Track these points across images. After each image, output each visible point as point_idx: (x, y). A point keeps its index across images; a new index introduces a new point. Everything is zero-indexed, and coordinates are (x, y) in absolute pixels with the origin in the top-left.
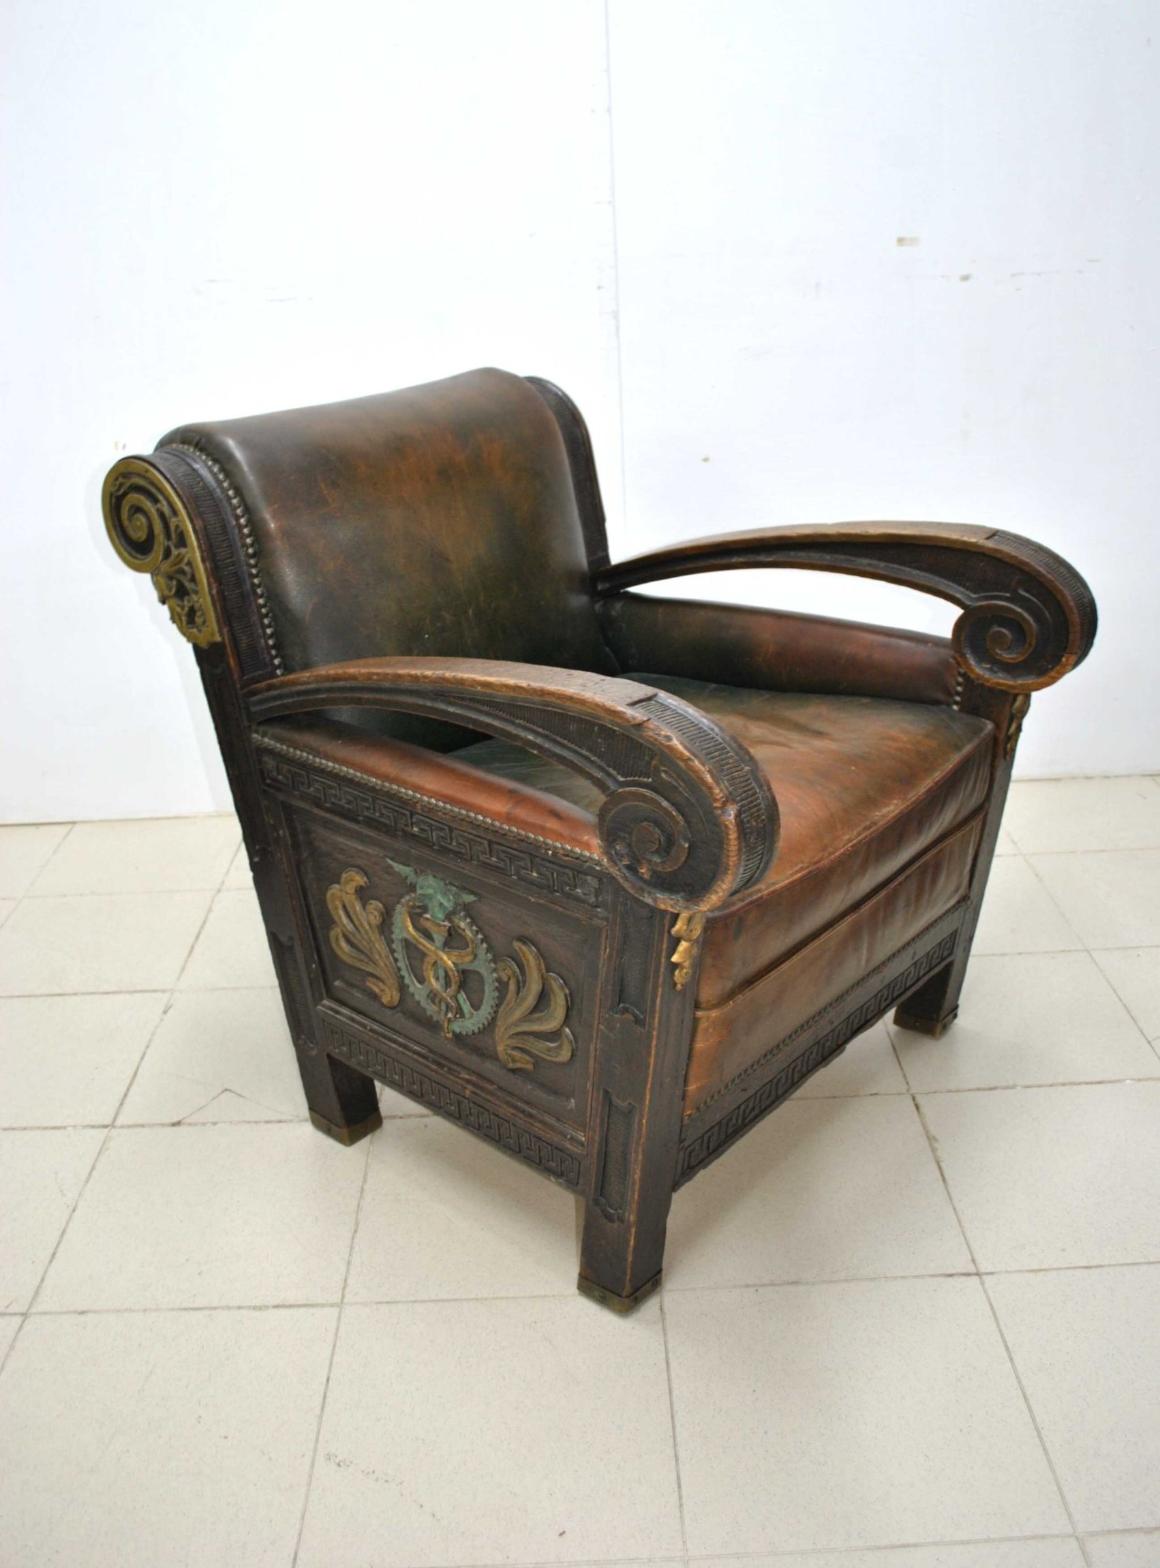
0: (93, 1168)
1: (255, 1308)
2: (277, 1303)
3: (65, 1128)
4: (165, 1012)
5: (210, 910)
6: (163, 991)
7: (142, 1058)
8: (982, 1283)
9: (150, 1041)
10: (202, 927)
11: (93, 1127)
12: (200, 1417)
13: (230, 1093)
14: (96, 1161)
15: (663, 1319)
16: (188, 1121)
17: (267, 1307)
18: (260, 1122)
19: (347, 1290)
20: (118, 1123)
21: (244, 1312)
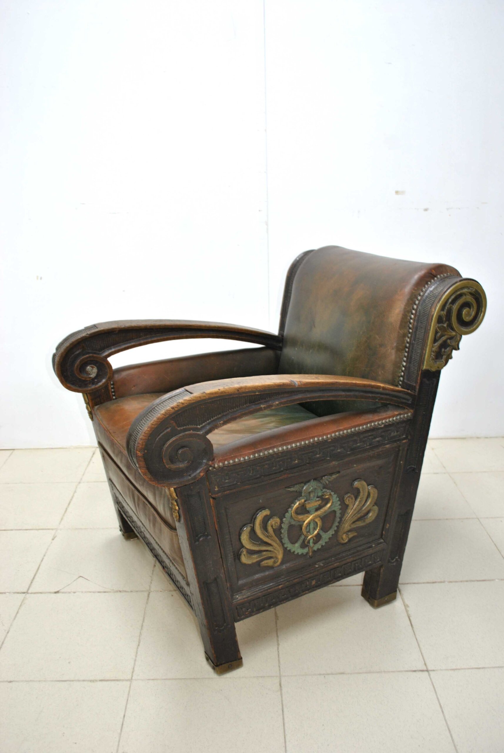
0: (17, 613)
1: (91, 681)
2: (101, 679)
3: (5, 593)
4: (53, 539)
5: (75, 492)
6: (52, 529)
7: (42, 561)
8: (429, 675)
9: (46, 553)
10: (71, 500)
11: (18, 593)
12: (64, 733)
13: (82, 578)
14: (19, 609)
15: (281, 690)
16: (62, 591)
17: (96, 681)
18: (96, 592)
19: (134, 673)
20: (30, 591)
21: (86, 683)
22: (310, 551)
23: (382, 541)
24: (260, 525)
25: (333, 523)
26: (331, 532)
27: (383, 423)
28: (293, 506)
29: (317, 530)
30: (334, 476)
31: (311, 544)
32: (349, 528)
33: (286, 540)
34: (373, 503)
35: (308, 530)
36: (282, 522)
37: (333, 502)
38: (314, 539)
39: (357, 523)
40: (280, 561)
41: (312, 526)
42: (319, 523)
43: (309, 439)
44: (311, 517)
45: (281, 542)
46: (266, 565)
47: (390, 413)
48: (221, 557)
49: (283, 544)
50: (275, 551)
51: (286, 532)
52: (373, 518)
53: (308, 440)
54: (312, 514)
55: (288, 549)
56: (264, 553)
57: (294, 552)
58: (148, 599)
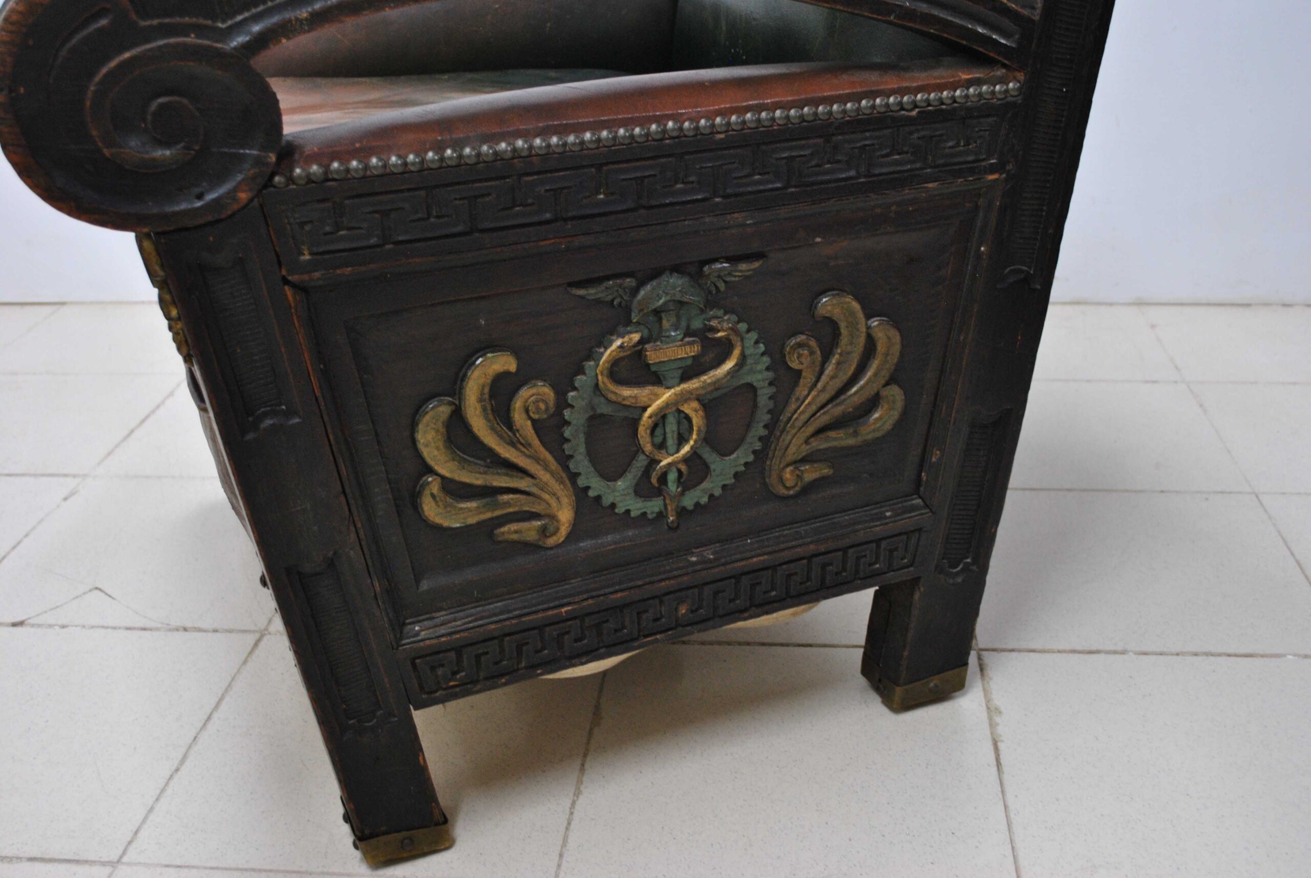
2: (33, 855)
4: (65, 499)
6: (75, 476)
7: (14, 547)
9: (34, 528)
13: (99, 593)
16: (31, 621)
18: (120, 628)
19: (134, 845)
22: (669, 508)
23: (918, 501)
24: (480, 400)
25: (748, 426)
26: (741, 457)
27: (915, 105)
28: (602, 354)
29: (692, 442)
30: (743, 266)
31: (672, 486)
32: (805, 450)
33: (581, 463)
34: (885, 375)
35: (658, 440)
36: (562, 403)
37: (743, 357)
38: (680, 472)
39: (832, 434)
40: (564, 531)
41: (671, 427)
42: (697, 420)
43: (644, 122)
44: (666, 396)
45: (566, 468)
46: (515, 537)
47: (940, 74)
48: (344, 492)
49: (573, 477)
50: (546, 496)
51: (582, 437)
52: (888, 426)
53: (641, 125)
54: (669, 388)
55: (591, 493)
56: (505, 497)
57: (613, 506)
58: (251, 652)
